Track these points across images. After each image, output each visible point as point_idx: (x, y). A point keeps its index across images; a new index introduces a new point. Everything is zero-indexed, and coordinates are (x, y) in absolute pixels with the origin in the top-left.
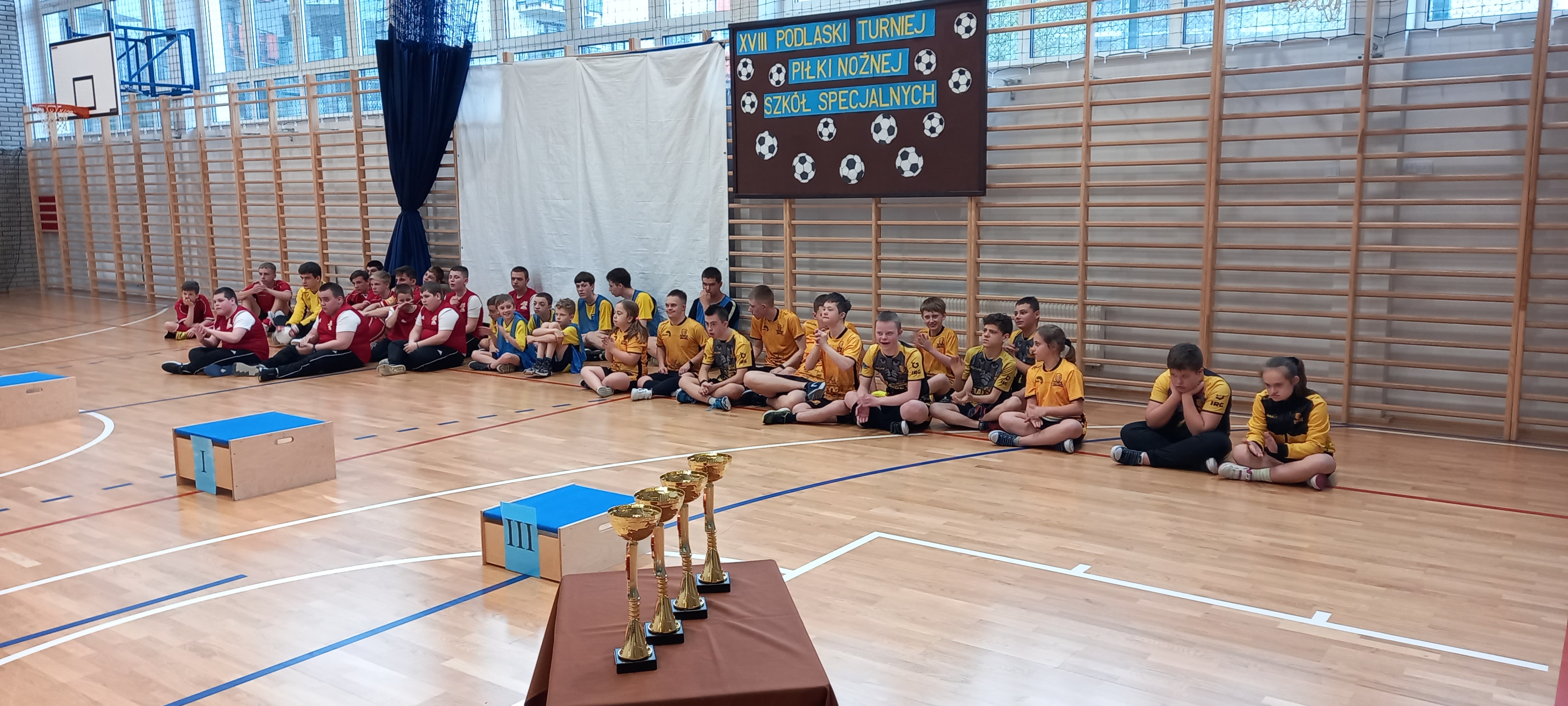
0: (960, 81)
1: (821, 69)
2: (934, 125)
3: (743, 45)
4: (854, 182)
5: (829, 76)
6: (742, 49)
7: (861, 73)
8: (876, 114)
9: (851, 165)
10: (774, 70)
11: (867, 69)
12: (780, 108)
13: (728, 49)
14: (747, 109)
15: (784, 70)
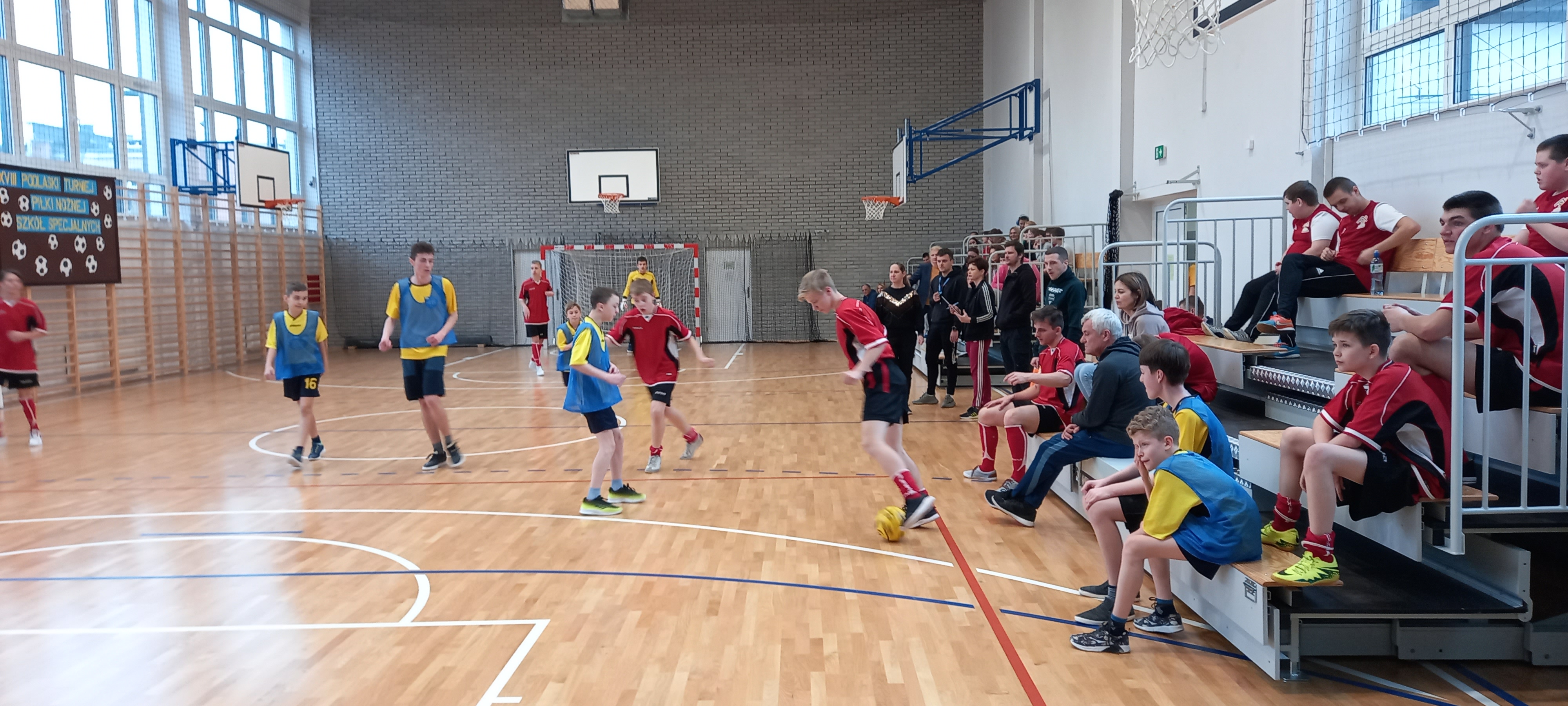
0: (108, 220)
1: (48, 203)
2: (100, 243)
4: (67, 275)
5: (52, 209)
6: (1, 181)
8: (77, 235)
9: (66, 264)
10: (21, 199)
11: (70, 208)
12: (27, 226)
14: (5, 224)
15: (27, 200)
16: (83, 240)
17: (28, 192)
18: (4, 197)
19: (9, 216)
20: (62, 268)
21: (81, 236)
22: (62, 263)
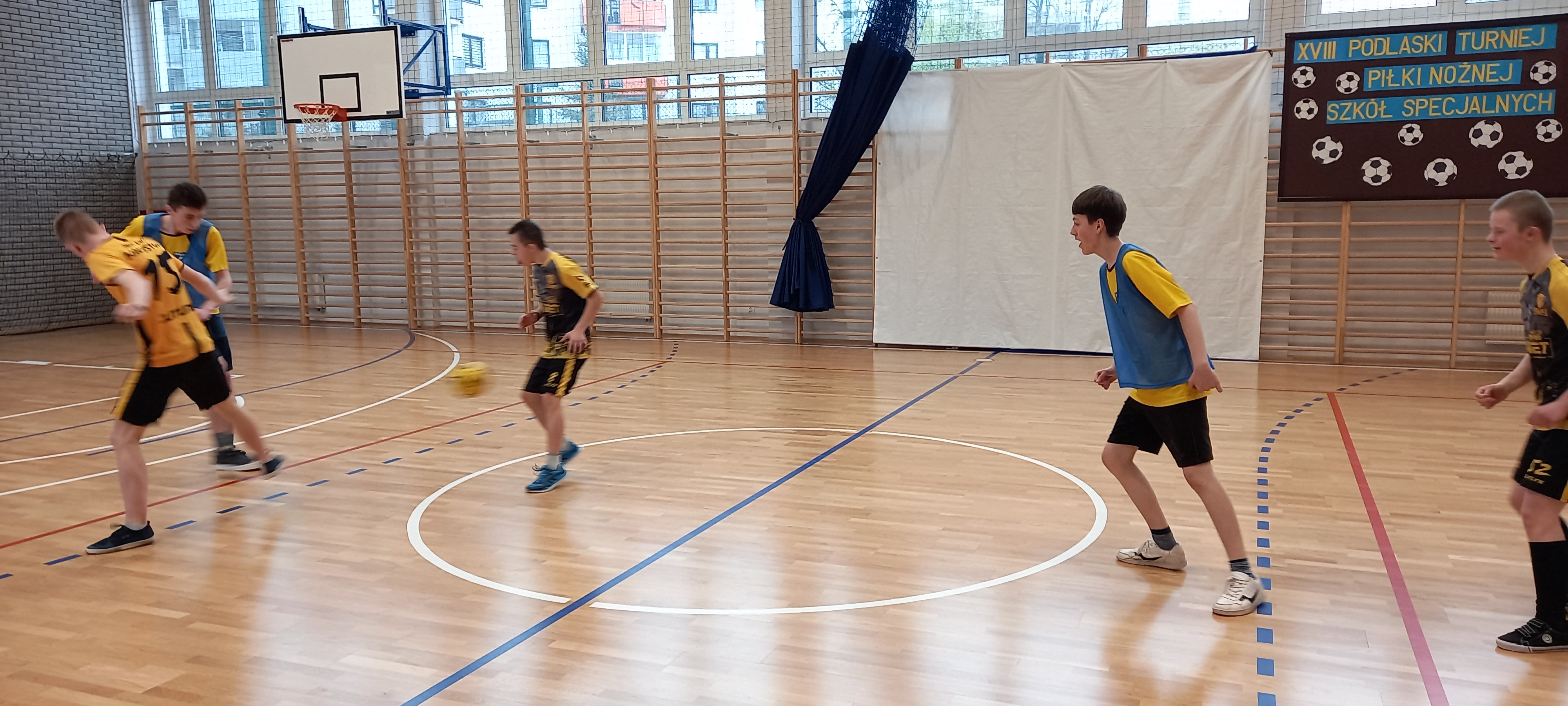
1: (1408, 77)
2: (1549, 131)
3: (1303, 53)
4: (1442, 184)
5: (1417, 85)
6: (1301, 57)
7: (1460, 81)
8: (1479, 119)
9: (1440, 168)
10: (1343, 78)
11: (1469, 76)
12: (1349, 114)
13: (1280, 57)
14: (1303, 115)
15: (1357, 78)
16: (1497, 127)
17: (1359, 66)
18: (1303, 79)
19: (1312, 104)
20: (1430, 173)
21: (1490, 121)
22: (1431, 165)
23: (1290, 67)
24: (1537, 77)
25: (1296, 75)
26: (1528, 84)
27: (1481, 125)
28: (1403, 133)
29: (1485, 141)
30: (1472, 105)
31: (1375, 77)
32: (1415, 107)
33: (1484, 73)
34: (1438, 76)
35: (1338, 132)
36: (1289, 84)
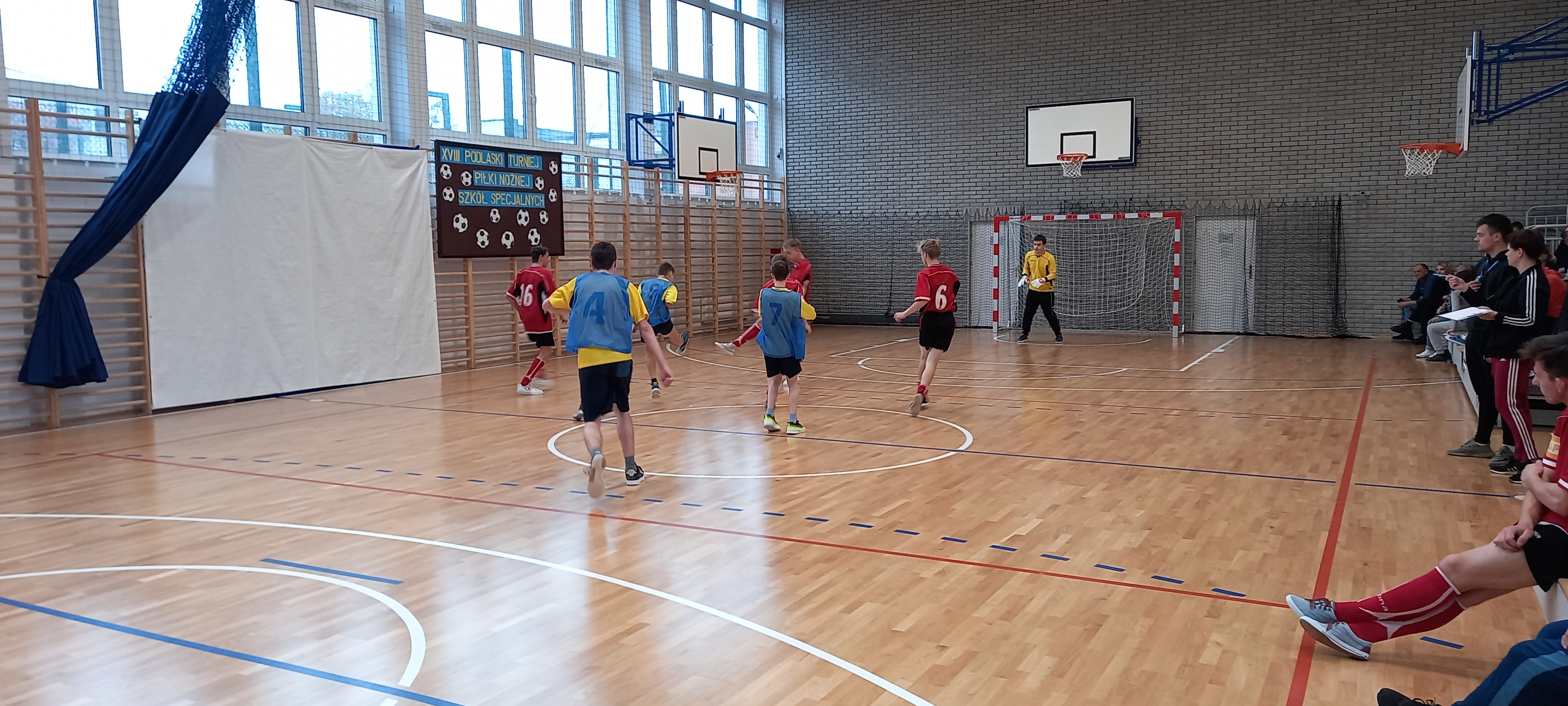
0: (553, 194)
1: (491, 179)
2: (544, 217)
3: (445, 155)
5: (495, 184)
6: (444, 157)
7: (511, 184)
8: (520, 208)
9: (508, 237)
10: (464, 175)
11: (514, 183)
12: (469, 200)
13: (432, 156)
14: (447, 198)
15: (470, 176)
16: (527, 214)
17: (472, 168)
18: (447, 173)
19: (451, 191)
20: (504, 241)
21: (524, 210)
22: (504, 236)
23: (439, 163)
24: (538, 186)
25: (442, 169)
26: (535, 190)
27: (521, 212)
28: (492, 214)
29: (522, 222)
30: (517, 200)
31: (480, 177)
32: (498, 198)
33: (519, 181)
34: (504, 180)
35: (467, 211)
36: (439, 175)
